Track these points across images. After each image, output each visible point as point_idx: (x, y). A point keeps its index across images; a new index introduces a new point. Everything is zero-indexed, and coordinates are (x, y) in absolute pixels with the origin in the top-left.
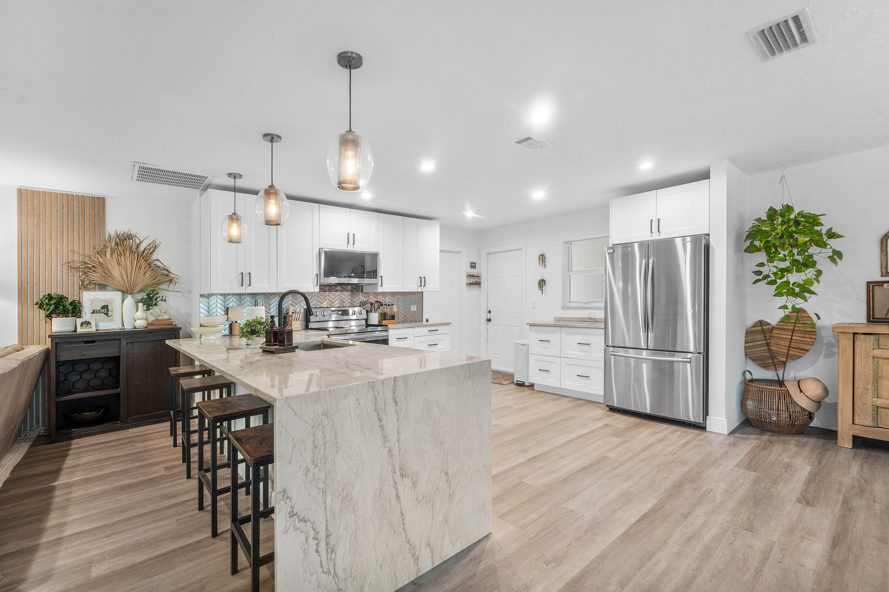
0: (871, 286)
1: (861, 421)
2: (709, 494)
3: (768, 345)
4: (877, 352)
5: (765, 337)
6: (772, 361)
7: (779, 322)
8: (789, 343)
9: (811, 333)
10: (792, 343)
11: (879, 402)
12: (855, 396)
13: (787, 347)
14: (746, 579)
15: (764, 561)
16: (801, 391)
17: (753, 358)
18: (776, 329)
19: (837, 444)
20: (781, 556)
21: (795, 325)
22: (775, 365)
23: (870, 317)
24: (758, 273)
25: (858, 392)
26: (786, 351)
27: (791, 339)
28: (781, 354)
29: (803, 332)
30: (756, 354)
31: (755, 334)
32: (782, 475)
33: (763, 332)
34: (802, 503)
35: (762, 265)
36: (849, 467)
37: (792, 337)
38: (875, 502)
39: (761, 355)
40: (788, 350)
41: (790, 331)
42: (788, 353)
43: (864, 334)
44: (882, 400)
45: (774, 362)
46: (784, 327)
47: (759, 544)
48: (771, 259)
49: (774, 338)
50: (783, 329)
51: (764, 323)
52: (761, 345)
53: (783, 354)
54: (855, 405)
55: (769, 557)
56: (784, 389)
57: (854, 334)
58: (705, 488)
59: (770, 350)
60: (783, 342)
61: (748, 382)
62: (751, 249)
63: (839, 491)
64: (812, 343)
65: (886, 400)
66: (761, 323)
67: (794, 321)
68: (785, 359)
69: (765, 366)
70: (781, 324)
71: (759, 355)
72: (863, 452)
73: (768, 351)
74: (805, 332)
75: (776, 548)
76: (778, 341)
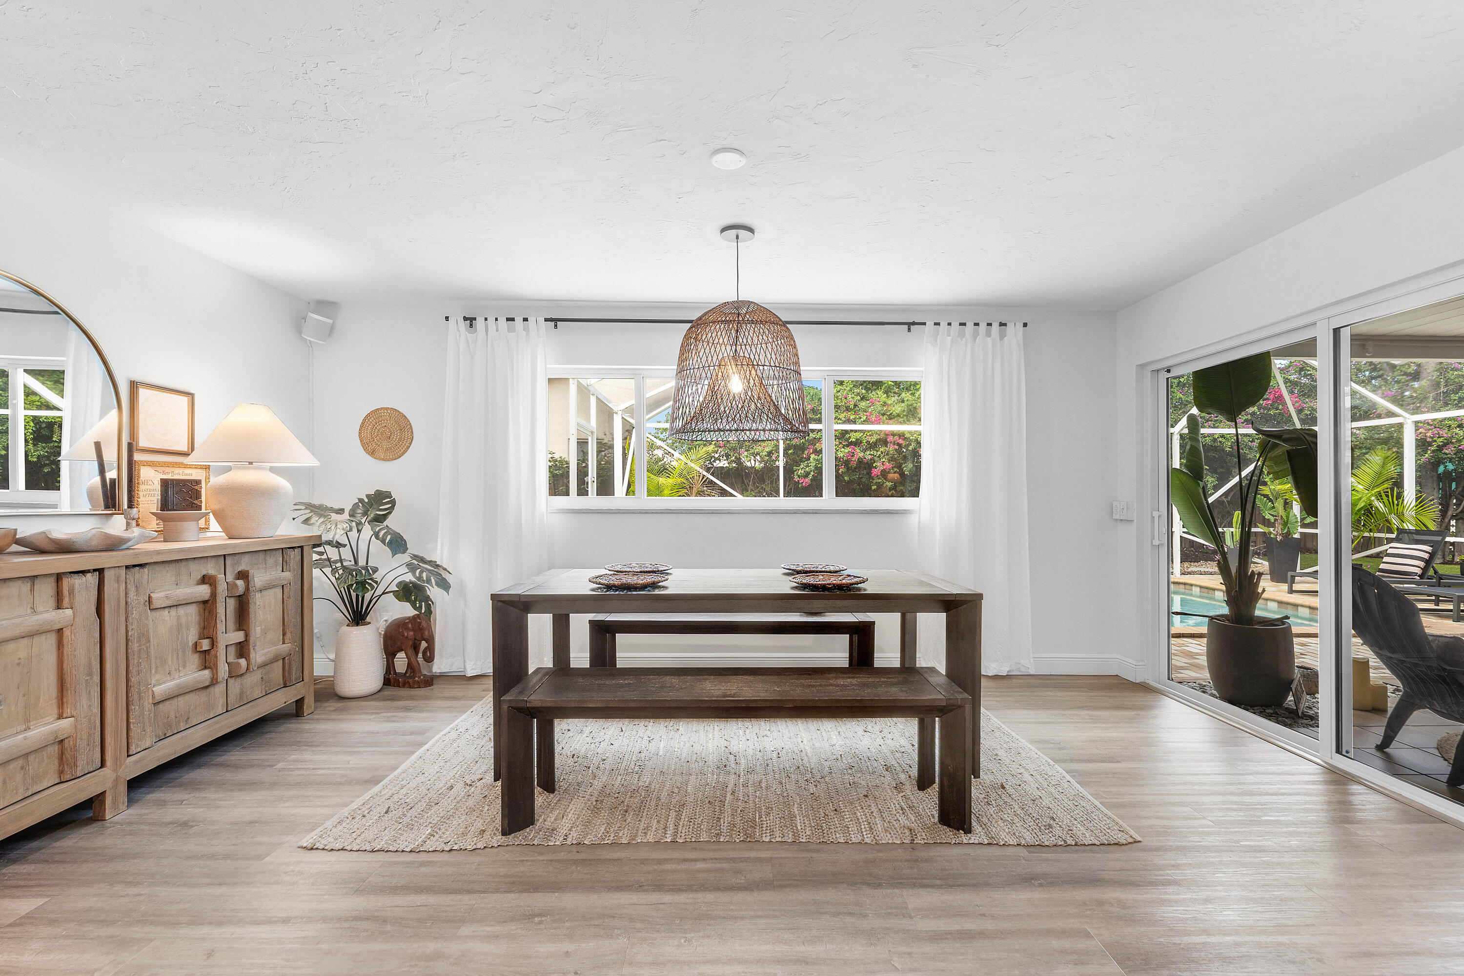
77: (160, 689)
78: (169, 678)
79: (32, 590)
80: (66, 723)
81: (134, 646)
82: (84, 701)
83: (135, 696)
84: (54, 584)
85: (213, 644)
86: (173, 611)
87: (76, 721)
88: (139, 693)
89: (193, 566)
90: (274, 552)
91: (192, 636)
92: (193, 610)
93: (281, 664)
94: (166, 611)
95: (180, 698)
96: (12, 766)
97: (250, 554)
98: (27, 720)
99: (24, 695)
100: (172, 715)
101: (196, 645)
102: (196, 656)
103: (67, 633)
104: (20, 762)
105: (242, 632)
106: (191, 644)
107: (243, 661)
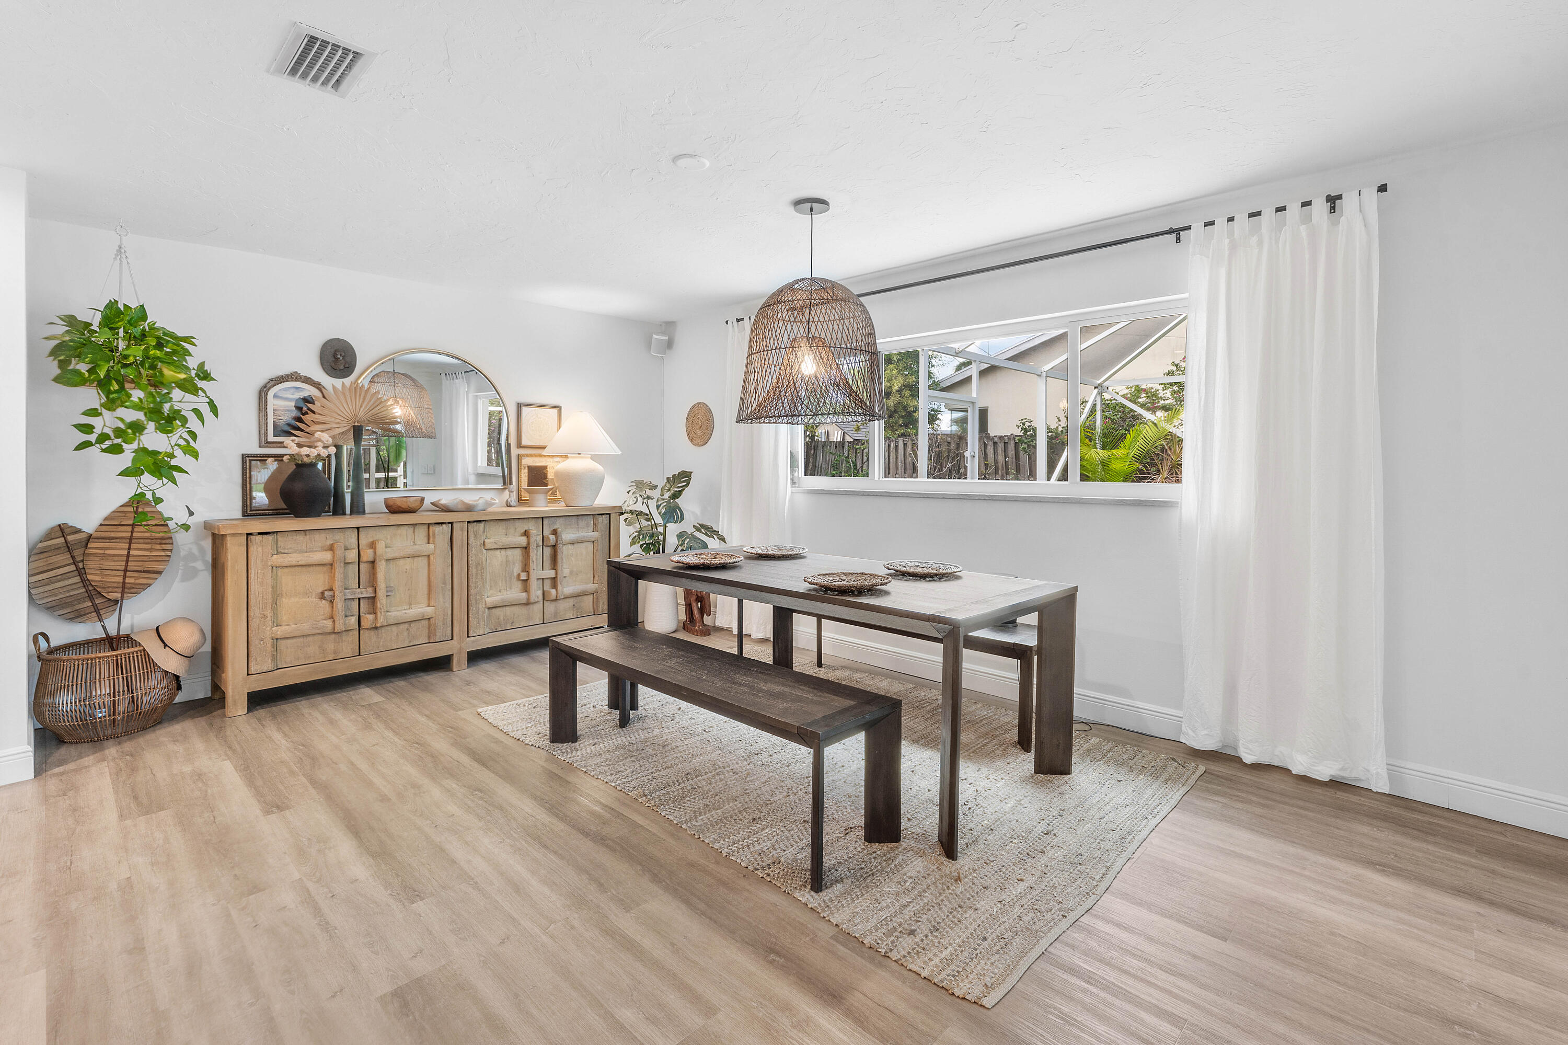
0: (248, 462)
1: (259, 667)
2: (132, 887)
3: (81, 572)
4: (277, 560)
5: (73, 557)
6: (91, 604)
7: (101, 525)
8: (124, 563)
9: (164, 541)
10: (130, 564)
11: (280, 631)
12: (250, 632)
13: (122, 570)
14: (325, 949)
15: (317, 911)
16: (166, 646)
17: (49, 605)
18: (96, 540)
19: (224, 716)
20: (326, 890)
21: (133, 529)
22: (97, 611)
23: (247, 509)
24: (87, 429)
25: (254, 623)
26: (121, 580)
27: (128, 555)
28: (109, 587)
29: (149, 541)
30: (56, 595)
31: (50, 554)
32: (206, 791)
33: (68, 547)
34: (273, 812)
35: (93, 413)
36: (270, 738)
37: (129, 552)
38: (336, 764)
39: (68, 594)
40: (125, 577)
41: (124, 541)
42: (124, 583)
43: (260, 534)
44: (283, 628)
45: (94, 605)
46: (113, 534)
47: (288, 898)
48: (111, 404)
49: (91, 558)
50: (111, 539)
51: (69, 530)
52: (64, 576)
53: (115, 585)
54: (249, 645)
55: (316, 902)
56: (137, 649)
57: (248, 534)
58: (113, 886)
59: (85, 582)
60: (113, 563)
61: (47, 654)
62: (68, 378)
63: (292, 773)
64: (167, 558)
65: (287, 627)
66: (63, 530)
67: (130, 522)
68: (120, 595)
69: (77, 616)
70: (104, 528)
71: (63, 596)
72: (261, 712)
73: (81, 584)
74: (152, 540)
75: (311, 886)
76: (101, 562)
77: (491, 600)
78: (499, 594)
79: (414, 532)
80: (430, 609)
81: (473, 570)
82: (441, 600)
83: (473, 601)
84: (427, 529)
85: (528, 575)
86: (503, 552)
87: (436, 609)
88: (476, 600)
89: (518, 523)
90: (586, 517)
91: (517, 569)
92: (518, 552)
93: (592, 598)
94: (499, 551)
95: (507, 608)
96: (402, 626)
97: (564, 518)
98: (410, 604)
99: (409, 590)
100: (502, 618)
101: (519, 575)
102: (520, 582)
103: (432, 557)
104: (406, 626)
105: (554, 571)
106: (516, 574)
107: (553, 591)
